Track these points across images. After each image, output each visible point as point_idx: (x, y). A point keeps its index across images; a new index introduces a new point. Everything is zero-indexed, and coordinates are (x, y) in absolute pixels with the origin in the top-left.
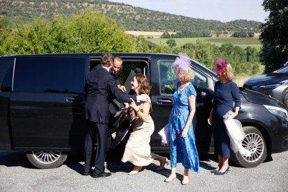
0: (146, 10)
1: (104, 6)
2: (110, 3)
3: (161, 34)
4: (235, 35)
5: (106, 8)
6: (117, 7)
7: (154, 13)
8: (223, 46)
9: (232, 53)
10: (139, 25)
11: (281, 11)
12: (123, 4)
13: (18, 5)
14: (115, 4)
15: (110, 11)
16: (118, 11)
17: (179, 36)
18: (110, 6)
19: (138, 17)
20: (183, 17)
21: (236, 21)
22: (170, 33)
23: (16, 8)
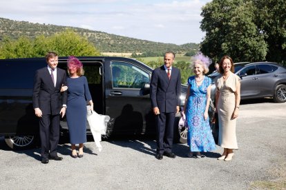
0: (118, 36)
1: (85, 34)
2: (90, 31)
3: (131, 54)
4: (187, 55)
5: (87, 35)
6: (95, 34)
7: (124, 39)
8: (178, 63)
9: (185, 68)
10: (113, 48)
11: (213, 31)
12: (100, 32)
13: (17, 34)
14: (94, 32)
15: (90, 37)
16: (96, 37)
17: (145, 56)
18: (90, 34)
19: (112, 42)
20: (147, 42)
21: (187, 44)
22: (137, 54)
23: (16, 37)
